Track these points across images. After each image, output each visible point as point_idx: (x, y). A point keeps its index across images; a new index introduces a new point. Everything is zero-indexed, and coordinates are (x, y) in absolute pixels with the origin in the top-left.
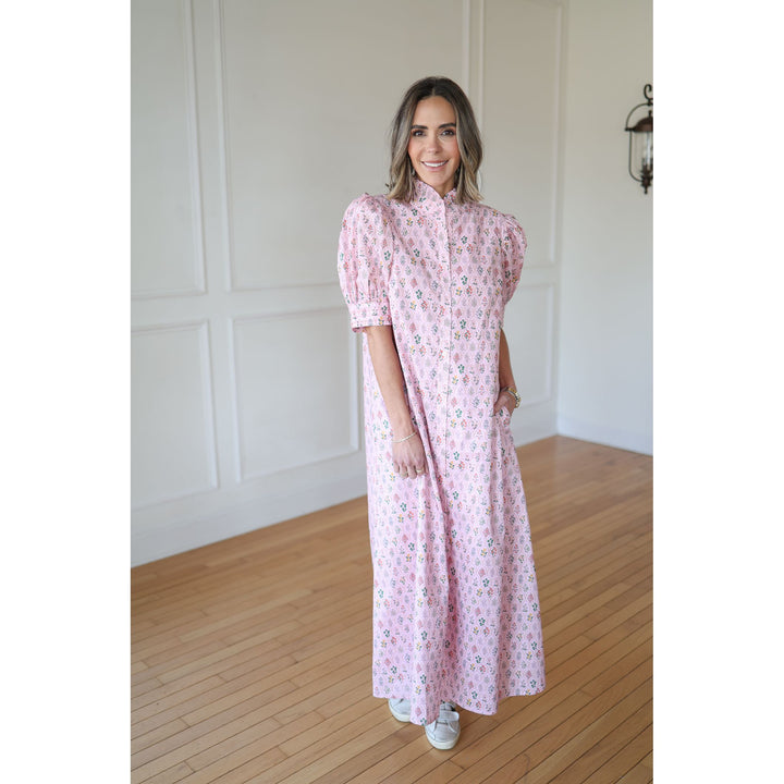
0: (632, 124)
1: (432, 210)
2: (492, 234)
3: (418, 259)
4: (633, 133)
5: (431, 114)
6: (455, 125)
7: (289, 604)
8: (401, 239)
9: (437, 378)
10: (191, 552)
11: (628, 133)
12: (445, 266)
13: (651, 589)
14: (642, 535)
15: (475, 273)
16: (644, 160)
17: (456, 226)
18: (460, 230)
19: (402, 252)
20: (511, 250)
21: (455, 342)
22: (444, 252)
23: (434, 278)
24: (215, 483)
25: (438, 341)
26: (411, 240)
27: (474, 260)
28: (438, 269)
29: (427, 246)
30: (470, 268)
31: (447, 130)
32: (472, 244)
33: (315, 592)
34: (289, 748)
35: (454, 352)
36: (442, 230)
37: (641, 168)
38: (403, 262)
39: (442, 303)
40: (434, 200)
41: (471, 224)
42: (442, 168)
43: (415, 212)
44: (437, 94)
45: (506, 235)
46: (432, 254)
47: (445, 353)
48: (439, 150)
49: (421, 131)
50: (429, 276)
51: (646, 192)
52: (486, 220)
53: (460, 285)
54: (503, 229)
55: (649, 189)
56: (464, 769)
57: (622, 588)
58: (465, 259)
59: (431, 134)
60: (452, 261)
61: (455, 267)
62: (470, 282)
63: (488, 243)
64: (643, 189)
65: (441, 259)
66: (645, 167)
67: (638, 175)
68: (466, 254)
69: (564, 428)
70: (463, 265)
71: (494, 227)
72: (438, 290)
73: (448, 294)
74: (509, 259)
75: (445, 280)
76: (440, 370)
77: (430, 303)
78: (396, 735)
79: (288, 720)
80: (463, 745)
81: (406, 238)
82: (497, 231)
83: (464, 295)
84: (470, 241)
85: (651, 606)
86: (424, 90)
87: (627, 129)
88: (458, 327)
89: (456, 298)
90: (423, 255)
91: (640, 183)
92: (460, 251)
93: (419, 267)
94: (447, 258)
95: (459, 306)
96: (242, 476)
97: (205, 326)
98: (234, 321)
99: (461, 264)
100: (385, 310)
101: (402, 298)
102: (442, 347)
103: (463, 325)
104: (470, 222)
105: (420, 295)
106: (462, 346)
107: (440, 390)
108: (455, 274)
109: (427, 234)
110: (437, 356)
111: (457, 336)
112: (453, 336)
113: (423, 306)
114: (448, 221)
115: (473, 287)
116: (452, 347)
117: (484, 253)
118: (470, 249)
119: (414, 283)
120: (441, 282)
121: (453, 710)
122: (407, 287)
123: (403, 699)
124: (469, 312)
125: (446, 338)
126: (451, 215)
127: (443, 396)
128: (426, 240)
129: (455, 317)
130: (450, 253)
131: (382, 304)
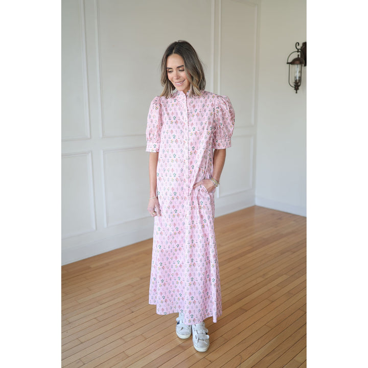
0: (290, 61)
1: (182, 99)
2: (210, 106)
4: (291, 65)
7: (129, 285)
8: (168, 113)
9: (183, 172)
10: (83, 260)
11: (288, 65)
12: (186, 123)
14: (294, 252)
15: (199, 125)
16: (295, 77)
17: (192, 105)
18: (194, 106)
19: (167, 119)
21: (190, 156)
22: (186, 117)
23: (181, 128)
24: (95, 228)
25: (183, 156)
26: (173, 112)
27: (199, 120)
28: (183, 124)
29: (179, 114)
30: (197, 123)
32: (199, 113)
33: (141, 279)
34: (129, 352)
35: (190, 161)
37: (294, 81)
38: (167, 123)
39: (184, 140)
40: (182, 94)
41: (200, 104)
43: (175, 100)
45: (217, 106)
46: (181, 118)
47: (187, 161)
51: (296, 92)
52: (208, 101)
53: (192, 131)
54: (216, 103)
55: (298, 91)
56: (211, 362)
57: (285, 277)
58: (195, 119)
60: (190, 120)
61: (190, 123)
62: (196, 130)
63: (207, 111)
64: (295, 91)
65: (184, 120)
66: (296, 81)
67: (293, 85)
68: (195, 117)
69: (258, 203)
71: (211, 103)
72: (183, 134)
73: (187, 135)
75: (186, 129)
76: (184, 169)
77: (179, 140)
78: (179, 346)
79: (129, 340)
80: (211, 350)
81: (170, 112)
82: (212, 105)
83: (194, 136)
84: (198, 111)
87: (288, 63)
88: (191, 149)
89: (190, 137)
90: (177, 119)
91: (293, 88)
92: (193, 116)
93: (174, 124)
94: (187, 119)
95: (192, 140)
96: (107, 225)
97: (90, 154)
98: (104, 152)
99: (193, 121)
100: (155, 146)
101: (167, 138)
102: (185, 158)
103: (193, 148)
104: (199, 102)
105: (174, 137)
106: (193, 158)
107: (185, 177)
108: (190, 126)
109: (179, 109)
110: (183, 163)
111: (191, 153)
112: (189, 153)
113: (176, 141)
114: (188, 103)
115: (198, 132)
116: (189, 159)
117: (205, 116)
118: (198, 115)
119: (172, 131)
120: (184, 130)
121: (207, 334)
122: (169, 133)
123: (182, 328)
124: (196, 143)
125: (186, 155)
126: (190, 100)
127: (187, 180)
128: (179, 112)
129: (190, 145)
130: (188, 117)
131: (154, 143)
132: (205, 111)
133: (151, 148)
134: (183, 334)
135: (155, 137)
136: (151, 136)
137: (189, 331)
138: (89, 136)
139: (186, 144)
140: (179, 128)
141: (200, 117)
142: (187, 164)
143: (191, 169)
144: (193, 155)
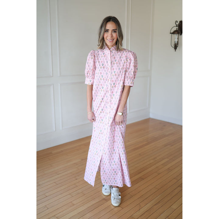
0: (172, 32)
1: (108, 53)
2: (124, 58)
3: (102, 67)
4: (172, 34)
5: (110, 26)
6: (116, 30)
7: (75, 163)
9: (107, 98)
10: (48, 149)
11: (171, 34)
12: (110, 68)
14: (173, 145)
15: (118, 70)
16: (175, 42)
19: (98, 65)
21: (112, 88)
22: (110, 64)
23: (107, 71)
24: (55, 130)
26: (102, 61)
27: (118, 66)
28: (108, 69)
29: (106, 63)
31: (114, 31)
32: (118, 62)
33: (82, 160)
34: (74, 202)
35: (112, 91)
36: (109, 58)
37: (174, 44)
38: (98, 68)
39: (109, 78)
40: (108, 50)
41: (118, 57)
42: (112, 41)
43: (104, 54)
44: (112, 21)
46: (107, 65)
48: (112, 36)
49: (107, 31)
52: (123, 54)
59: (110, 32)
60: (112, 67)
62: (116, 73)
63: (123, 61)
64: (175, 50)
65: (109, 66)
66: (175, 44)
67: (173, 46)
68: (115, 65)
73: (110, 76)
75: (109, 72)
76: (108, 96)
78: (104, 199)
79: (74, 195)
81: (100, 61)
83: (114, 76)
86: (109, 19)
87: (170, 33)
88: (112, 84)
89: (112, 77)
90: (104, 65)
91: (174, 48)
92: (114, 64)
95: (113, 79)
96: (62, 128)
97: (52, 86)
98: (61, 85)
99: (114, 67)
100: (90, 81)
101: (98, 77)
102: (109, 90)
103: (114, 84)
104: (118, 55)
105: (102, 76)
106: (114, 90)
107: (108, 101)
108: (112, 70)
109: (106, 59)
110: (107, 92)
112: (111, 87)
113: (104, 79)
114: (111, 56)
115: (117, 74)
116: (111, 90)
117: (121, 64)
118: (117, 63)
119: (101, 73)
120: (108, 73)
121: (119, 195)
122: (99, 74)
123: (106, 189)
124: (116, 80)
125: (109, 88)
126: (112, 54)
127: (109, 102)
128: (105, 61)
129: (112, 82)
130: (111, 64)
131: (90, 79)
132: (121, 61)
133: (88, 82)
135: (90, 76)
136: (88, 75)
138: (52, 75)
139: (110, 81)
140: (105, 71)
141: (118, 64)
142: (110, 93)
143: (112, 96)
144: (114, 88)
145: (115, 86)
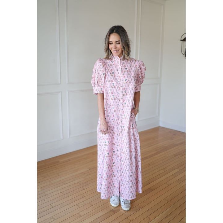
0: (183, 39)
1: (117, 61)
2: (134, 67)
3: (113, 75)
4: (183, 41)
7: (82, 173)
8: (109, 70)
9: (119, 106)
10: (55, 157)
11: (181, 41)
12: (121, 76)
13: (185, 171)
14: (183, 155)
15: (129, 78)
17: (124, 65)
18: (125, 66)
19: (109, 73)
20: (140, 71)
22: (120, 72)
23: (118, 80)
24: (62, 138)
25: (119, 96)
26: (111, 69)
27: (129, 74)
28: (119, 77)
29: (116, 71)
30: (127, 76)
33: (90, 169)
34: (81, 213)
35: (123, 99)
36: (120, 66)
38: (109, 76)
40: (117, 58)
41: (129, 65)
43: (113, 62)
45: (138, 67)
46: (117, 73)
47: (121, 99)
50: (116, 79)
52: (133, 63)
53: (124, 81)
54: (138, 65)
56: (131, 221)
57: (177, 170)
60: (123, 75)
61: (123, 76)
62: (127, 80)
63: (133, 69)
64: (185, 57)
65: (119, 74)
67: (184, 53)
69: (161, 125)
70: (125, 75)
71: (135, 65)
72: (119, 83)
73: (121, 84)
74: (140, 73)
75: (121, 80)
76: (120, 104)
77: (116, 87)
78: (112, 211)
79: (82, 206)
82: (136, 66)
83: (126, 84)
84: (128, 69)
85: (185, 176)
88: (124, 92)
89: (123, 85)
90: (115, 73)
91: (185, 55)
92: (125, 72)
93: (113, 77)
95: (124, 87)
96: (70, 136)
97: (60, 93)
98: (68, 92)
100: (101, 89)
101: (109, 85)
102: (120, 98)
104: (128, 64)
105: (114, 84)
106: (125, 98)
109: (116, 67)
110: (119, 100)
111: (124, 95)
113: (115, 87)
114: (122, 64)
115: (128, 82)
116: (123, 98)
117: (132, 72)
118: (128, 71)
119: (112, 81)
122: (110, 82)
123: (114, 200)
124: (127, 88)
125: (121, 96)
126: (122, 62)
127: (121, 111)
128: (116, 69)
129: (123, 90)
130: (122, 72)
131: (101, 88)
132: (132, 69)
134: (115, 204)
137: (118, 202)
138: (60, 83)
141: (129, 72)
142: (121, 101)
143: (124, 105)
144: (125, 96)
145: (126, 94)
